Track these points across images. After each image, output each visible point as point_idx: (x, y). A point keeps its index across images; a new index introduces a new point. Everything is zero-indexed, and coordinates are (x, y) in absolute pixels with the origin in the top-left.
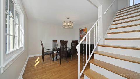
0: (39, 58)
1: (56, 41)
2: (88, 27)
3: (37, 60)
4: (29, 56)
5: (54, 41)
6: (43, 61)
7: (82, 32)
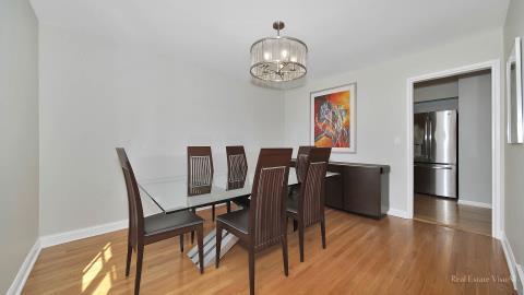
0: (108, 255)
1: (206, 151)
2: (356, 84)
3: (97, 266)
4: (46, 241)
5: (192, 151)
6: (133, 277)
7: (325, 107)
